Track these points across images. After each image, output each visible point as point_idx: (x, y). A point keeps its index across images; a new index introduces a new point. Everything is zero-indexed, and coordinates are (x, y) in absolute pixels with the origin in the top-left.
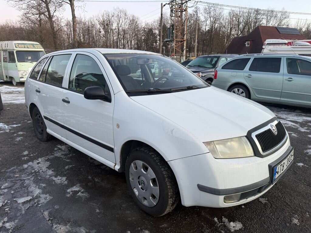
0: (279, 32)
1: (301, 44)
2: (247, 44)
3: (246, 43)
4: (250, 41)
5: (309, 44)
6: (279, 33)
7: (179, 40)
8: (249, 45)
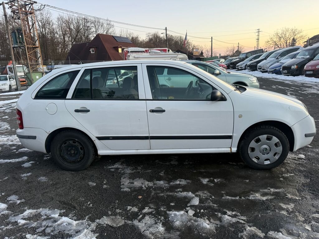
0: (116, 40)
1: (154, 51)
2: (92, 51)
3: (90, 49)
4: (94, 48)
5: (160, 51)
6: (116, 42)
7: (31, 46)
8: (93, 52)
